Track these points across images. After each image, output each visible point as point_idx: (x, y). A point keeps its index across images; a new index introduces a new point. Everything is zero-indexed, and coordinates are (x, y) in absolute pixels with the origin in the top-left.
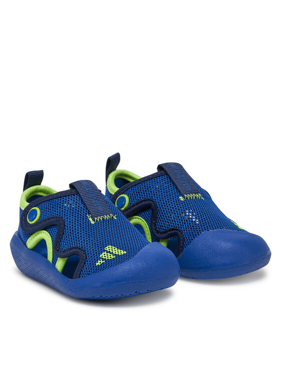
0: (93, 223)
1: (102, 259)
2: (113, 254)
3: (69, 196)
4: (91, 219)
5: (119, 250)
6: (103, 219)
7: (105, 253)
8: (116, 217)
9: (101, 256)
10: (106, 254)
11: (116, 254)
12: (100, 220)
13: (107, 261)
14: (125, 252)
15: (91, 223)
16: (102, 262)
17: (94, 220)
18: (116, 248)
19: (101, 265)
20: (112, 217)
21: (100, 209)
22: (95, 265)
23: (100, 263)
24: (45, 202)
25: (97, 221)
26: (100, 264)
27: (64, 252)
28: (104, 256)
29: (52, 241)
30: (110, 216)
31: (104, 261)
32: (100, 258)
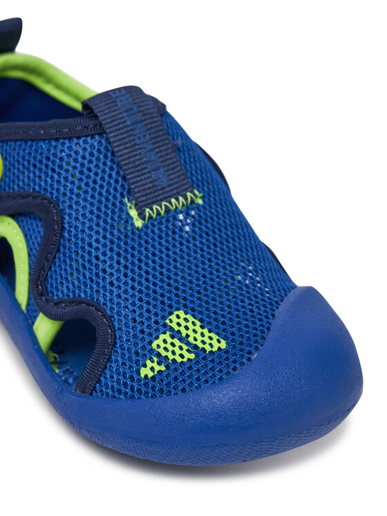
0: (139, 223)
1: (159, 355)
2: (188, 344)
3: (79, 138)
4: (133, 213)
5: (205, 331)
6: (167, 210)
7: (167, 336)
8: (203, 198)
9: (154, 345)
10: (169, 340)
11: (196, 347)
12: (158, 214)
13: (171, 365)
14: (223, 345)
15: (133, 224)
16: (157, 368)
17: (141, 215)
18: (198, 324)
19: (153, 378)
20: (192, 201)
21: (162, 177)
22: (138, 372)
23: (152, 369)
24: (16, 141)
25: (150, 217)
26: (150, 374)
27: (56, 304)
28: (163, 345)
29: (29, 255)
30: (186, 199)
31: (163, 368)
32: (151, 351)
